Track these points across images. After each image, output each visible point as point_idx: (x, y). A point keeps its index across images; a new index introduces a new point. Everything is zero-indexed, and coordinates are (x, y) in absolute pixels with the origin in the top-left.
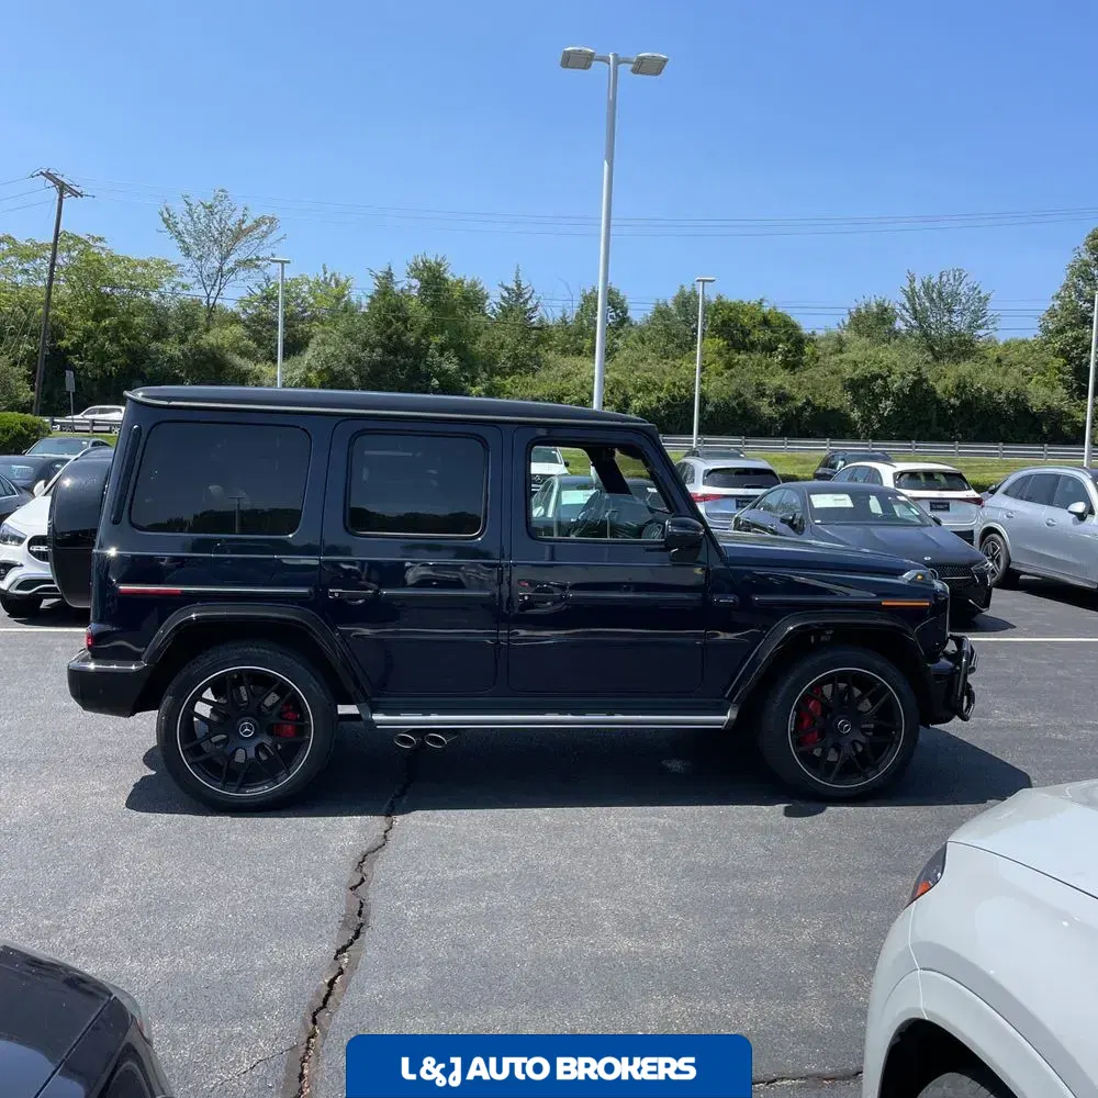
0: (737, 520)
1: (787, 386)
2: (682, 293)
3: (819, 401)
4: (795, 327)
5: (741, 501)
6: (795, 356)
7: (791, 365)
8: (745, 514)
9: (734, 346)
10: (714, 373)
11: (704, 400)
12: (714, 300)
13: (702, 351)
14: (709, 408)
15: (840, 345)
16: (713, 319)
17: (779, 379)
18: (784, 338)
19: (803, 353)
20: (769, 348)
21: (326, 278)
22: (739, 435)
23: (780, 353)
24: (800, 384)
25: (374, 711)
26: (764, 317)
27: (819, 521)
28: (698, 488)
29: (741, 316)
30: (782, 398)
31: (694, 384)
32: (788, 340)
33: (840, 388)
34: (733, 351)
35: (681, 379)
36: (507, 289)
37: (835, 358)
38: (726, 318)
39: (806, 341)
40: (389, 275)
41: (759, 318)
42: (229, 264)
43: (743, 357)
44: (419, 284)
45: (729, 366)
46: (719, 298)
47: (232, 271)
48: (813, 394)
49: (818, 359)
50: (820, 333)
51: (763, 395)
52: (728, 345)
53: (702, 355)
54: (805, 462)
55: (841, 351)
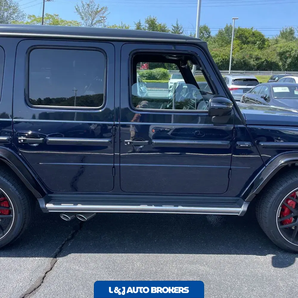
0: (244, 97)
1: (259, 55)
2: (227, 26)
3: (269, 59)
4: (263, 36)
5: (245, 90)
6: (262, 45)
7: (261, 48)
8: (246, 95)
9: (243, 42)
10: (236, 51)
11: (233, 60)
12: (237, 28)
13: (233, 44)
14: (235, 62)
15: (277, 41)
16: (237, 34)
17: (257, 53)
18: (259, 39)
19: (265, 44)
20: (254, 43)
21: (122, 26)
22: (243, 70)
23: (257, 45)
24: (263, 54)
25: (47, 202)
26: (253, 33)
27: (276, 97)
28: (230, 86)
29: (246, 33)
30: (257, 59)
31: (230, 55)
32: (260, 40)
33: (276, 55)
34: (243, 44)
35: (226, 53)
36: (174, 27)
37: (275, 46)
38: (241, 34)
39: (266, 41)
40: (140, 23)
41: (251, 33)
42: (94, 22)
43: (246, 46)
44: (148, 26)
45: (241, 49)
46: (239, 28)
47: (95, 23)
48: (267, 57)
49: (269, 46)
50: (271, 38)
51: (252, 58)
52: (241, 42)
53: (233, 45)
54: (264, 78)
55: (277, 44)
